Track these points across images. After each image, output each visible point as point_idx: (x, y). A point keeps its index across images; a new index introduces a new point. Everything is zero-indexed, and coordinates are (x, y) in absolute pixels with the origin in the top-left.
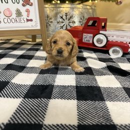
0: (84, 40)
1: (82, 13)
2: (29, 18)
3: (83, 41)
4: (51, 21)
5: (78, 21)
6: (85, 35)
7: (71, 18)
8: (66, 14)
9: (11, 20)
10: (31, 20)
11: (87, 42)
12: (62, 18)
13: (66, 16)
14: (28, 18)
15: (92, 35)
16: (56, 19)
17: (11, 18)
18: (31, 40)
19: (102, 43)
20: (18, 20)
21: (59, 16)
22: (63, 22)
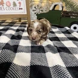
1: (47, 6)
8: (38, 5)
12: (35, 8)
13: (38, 7)
14: (20, 7)
17: (10, 7)
18: (18, 21)
20: (14, 8)
22: (36, 10)
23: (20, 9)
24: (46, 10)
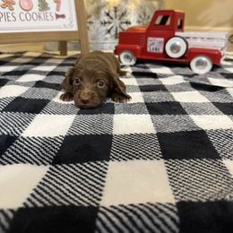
0: (150, 49)
2: (59, 13)
3: (148, 50)
4: (89, 20)
5: (136, 20)
6: (151, 40)
7: (123, 15)
8: (115, 8)
9: (32, 17)
10: (63, 16)
11: (155, 51)
12: (108, 15)
13: (115, 12)
15: (162, 39)
16: (98, 18)
17: (30, 12)
19: (178, 51)
20: (42, 16)
21: (103, 12)
22: (110, 23)
23: (58, 16)
24: (141, 20)
